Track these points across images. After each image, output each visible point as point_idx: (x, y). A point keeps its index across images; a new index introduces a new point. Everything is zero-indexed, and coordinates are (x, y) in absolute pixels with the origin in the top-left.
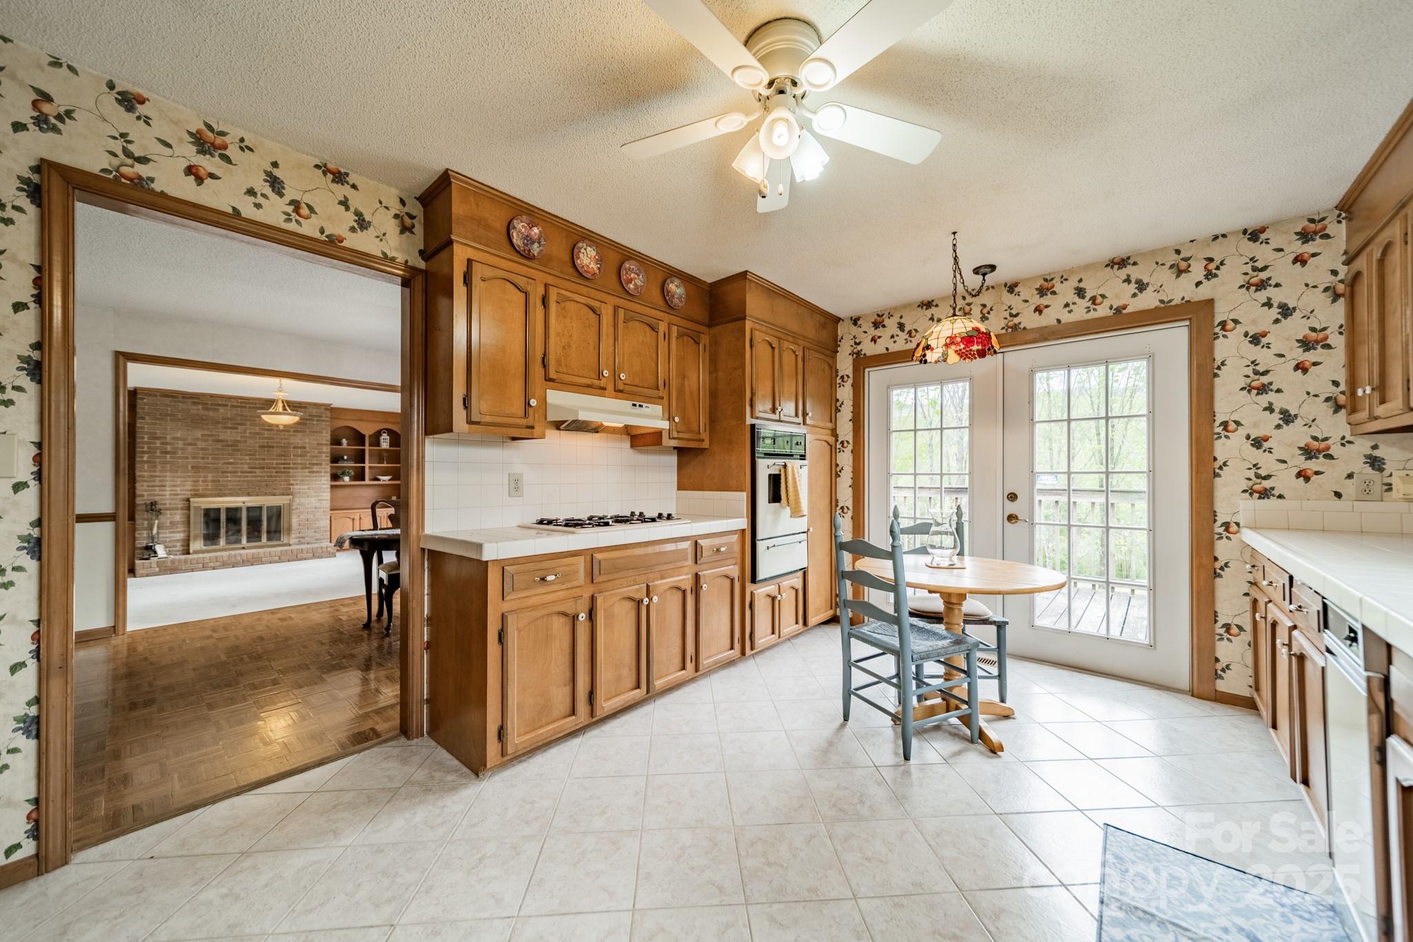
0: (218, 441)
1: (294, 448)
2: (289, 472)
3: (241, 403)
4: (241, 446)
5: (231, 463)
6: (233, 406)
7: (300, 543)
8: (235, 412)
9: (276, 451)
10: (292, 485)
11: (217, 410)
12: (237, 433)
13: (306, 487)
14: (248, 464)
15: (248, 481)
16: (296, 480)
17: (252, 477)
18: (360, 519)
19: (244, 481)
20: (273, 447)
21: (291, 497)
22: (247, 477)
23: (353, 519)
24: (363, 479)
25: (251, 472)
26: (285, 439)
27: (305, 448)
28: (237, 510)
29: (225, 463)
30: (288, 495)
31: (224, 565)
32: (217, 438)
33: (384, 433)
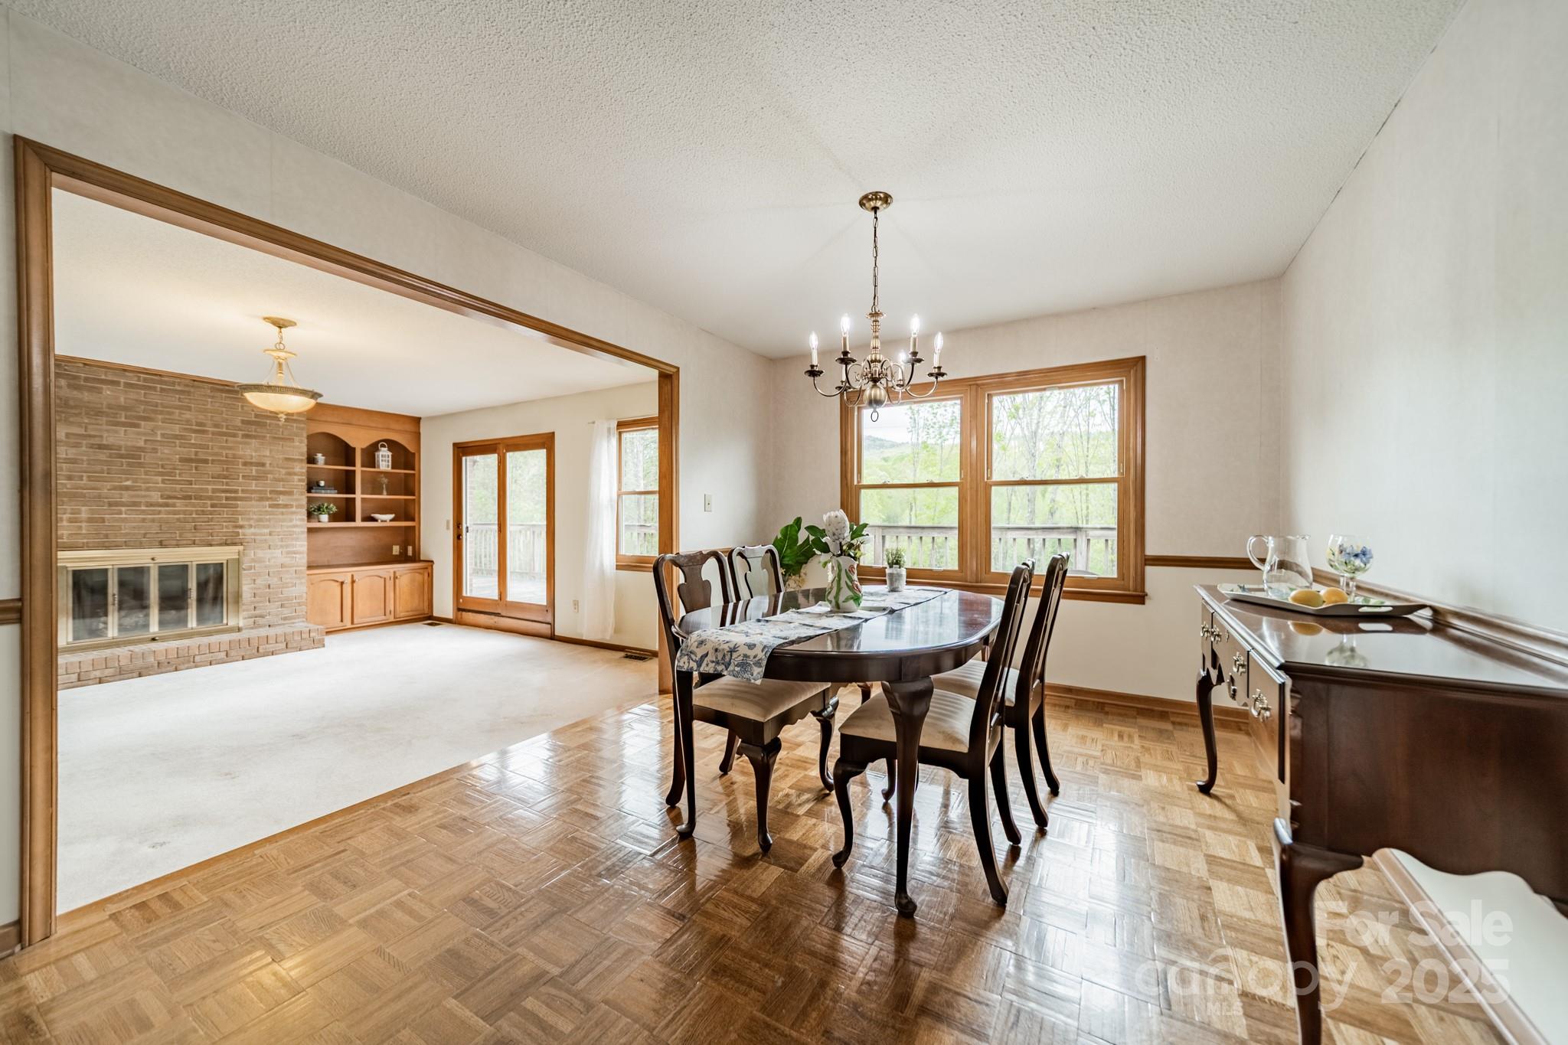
0: (101, 447)
1: (245, 464)
2: (237, 506)
3: (145, 380)
4: (146, 458)
5: (127, 488)
6: (128, 385)
7: (256, 625)
8: (132, 396)
9: (214, 469)
10: (241, 527)
11: (99, 391)
12: (138, 434)
13: (267, 531)
14: (159, 490)
15: (160, 521)
16: (250, 519)
17: (169, 513)
18: (353, 582)
19: (153, 521)
20: (206, 461)
21: (241, 548)
22: (159, 512)
23: (342, 583)
24: (353, 520)
25: (167, 505)
26: (230, 448)
27: (263, 465)
28: (141, 571)
29: (115, 488)
30: (234, 544)
31: (122, 674)
32: (97, 441)
33: (383, 446)
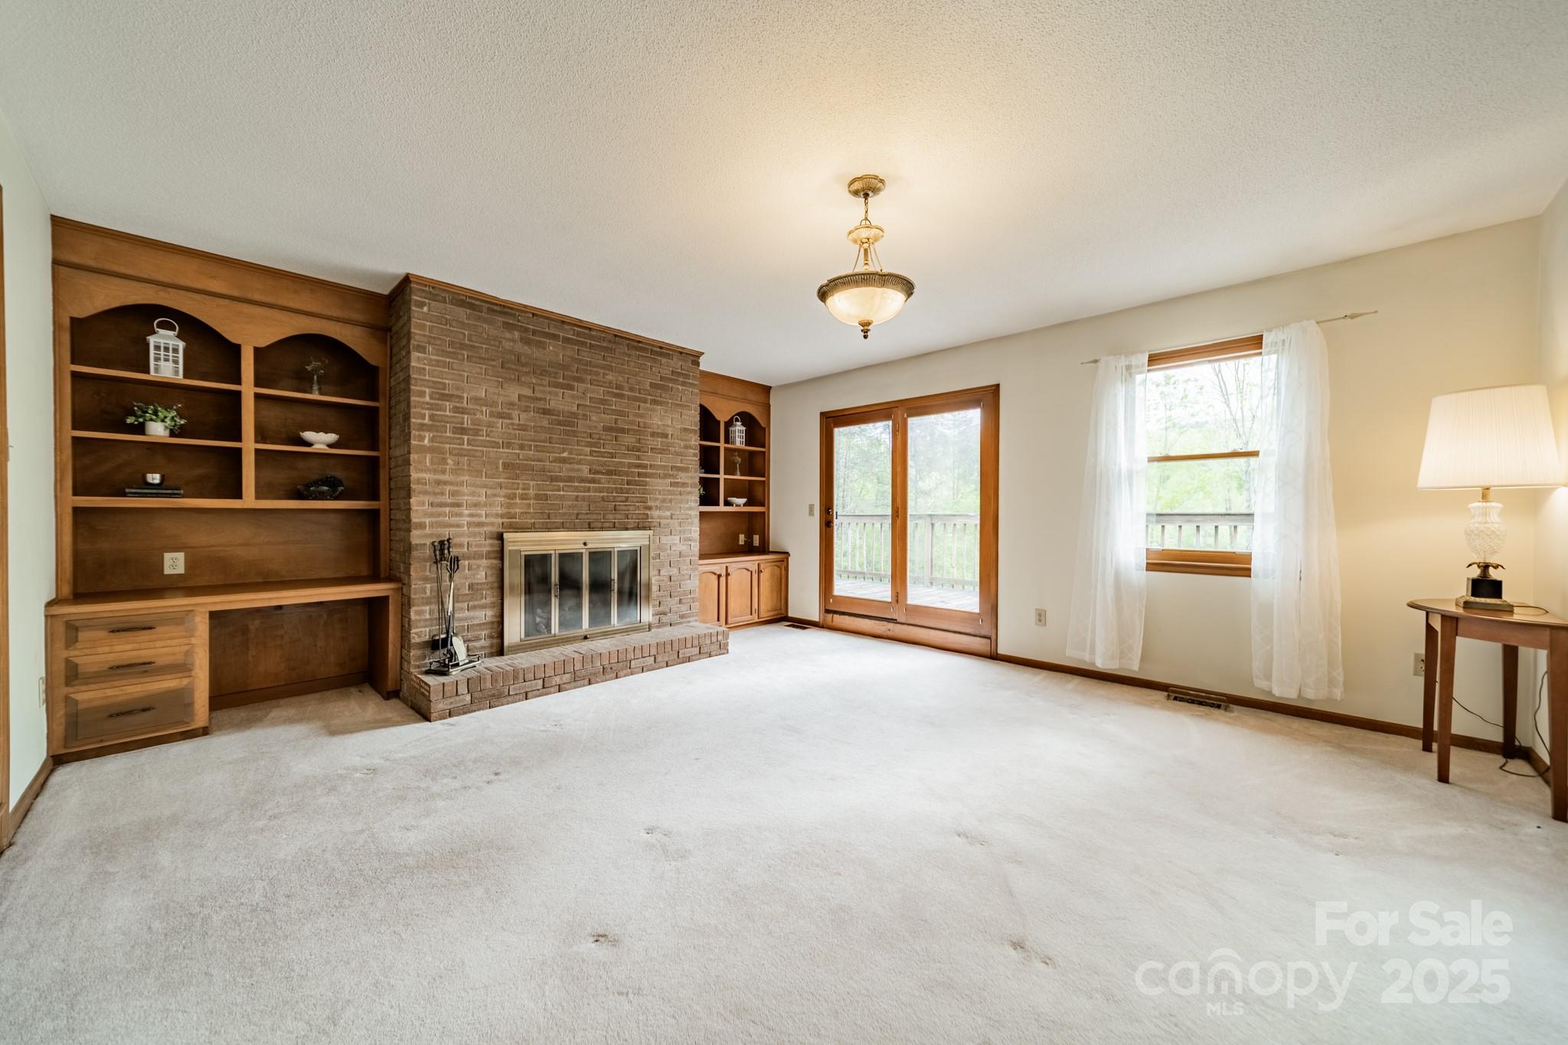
0: (546, 412)
1: (653, 434)
2: (646, 484)
3: (578, 334)
4: (582, 426)
5: (564, 461)
6: (566, 340)
7: (660, 624)
8: (569, 353)
9: (629, 440)
10: (650, 508)
11: (541, 345)
12: (573, 397)
13: (668, 513)
14: (590, 463)
15: (590, 500)
16: (656, 499)
17: (596, 490)
18: (727, 575)
19: (584, 499)
20: (623, 431)
21: (650, 532)
22: (588, 490)
23: (719, 576)
24: (718, 503)
25: (593, 481)
26: (641, 416)
27: (665, 436)
29: (556, 460)
30: (644, 528)
32: (540, 405)
